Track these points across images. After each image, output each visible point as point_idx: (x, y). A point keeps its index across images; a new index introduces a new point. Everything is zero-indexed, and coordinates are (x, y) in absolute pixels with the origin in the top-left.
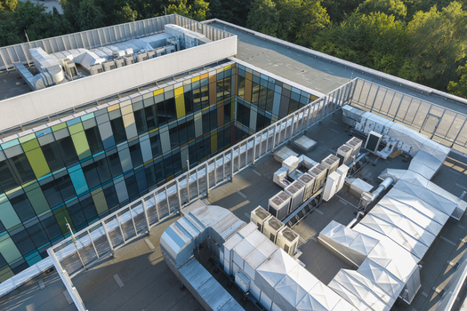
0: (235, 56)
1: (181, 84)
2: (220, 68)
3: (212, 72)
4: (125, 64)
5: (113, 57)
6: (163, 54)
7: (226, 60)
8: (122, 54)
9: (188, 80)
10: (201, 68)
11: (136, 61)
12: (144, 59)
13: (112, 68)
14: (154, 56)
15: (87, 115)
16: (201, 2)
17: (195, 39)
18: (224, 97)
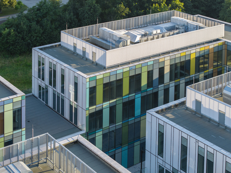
0: (223, 38)
1: (194, 51)
2: (216, 44)
3: (212, 46)
4: (158, 38)
5: (145, 35)
6: (177, 34)
7: (218, 40)
8: (154, 32)
9: (198, 49)
10: (203, 44)
11: (163, 36)
12: (167, 36)
13: (146, 41)
14: (172, 35)
15: (150, 62)
16: (178, 2)
17: (197, 26)
18: (218, 65)
